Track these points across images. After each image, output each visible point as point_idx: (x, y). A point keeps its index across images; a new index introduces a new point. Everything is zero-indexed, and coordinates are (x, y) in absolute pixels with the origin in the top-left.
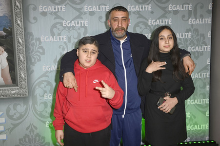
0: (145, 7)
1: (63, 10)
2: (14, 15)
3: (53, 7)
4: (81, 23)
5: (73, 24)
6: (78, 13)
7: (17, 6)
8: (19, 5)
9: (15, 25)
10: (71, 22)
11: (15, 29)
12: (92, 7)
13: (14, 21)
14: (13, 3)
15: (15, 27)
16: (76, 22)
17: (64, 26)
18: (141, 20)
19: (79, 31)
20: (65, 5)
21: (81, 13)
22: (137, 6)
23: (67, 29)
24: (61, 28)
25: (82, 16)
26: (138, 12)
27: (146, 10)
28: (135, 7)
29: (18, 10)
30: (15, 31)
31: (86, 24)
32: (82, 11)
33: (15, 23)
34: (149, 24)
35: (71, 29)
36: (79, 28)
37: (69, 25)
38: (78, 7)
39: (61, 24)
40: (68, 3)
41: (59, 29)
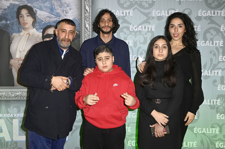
0: (218, 13)
1: (131, 15)
2: (83, 19)
3: (121, 11)
4: (148, 28)
5: (140, 28)
6: (145, 18)
7: (87, 10)
8: (88, 10)
9: (83, 28)
10: (138, 26)
11: (83, 32)
12: (161, 12)
13: (83, 24)
14: (83, 7)
15: (83, 30)
16: (143, 26)
17: (131, 30)
18: (213, 25)
19: (145, 36)
20: (133, 10)
21: (149, 18)
22: (209, 11)
23: (133, 33)
24: (127, 32)
25: (150, 21)
26: (210, 18)
27: (219, 15)
28: (207, 12)
29: (87, 14)
30: (83, 34)
31: (153, 28)
32: (150, 15)
33: (83, 26)
34: (221, 30)
35: (138, 33)
36: (146, 33)
37: (136, 30)
38: (146, 11)
39: (128, 28)
40: (136, 8)
41: (125, 33)
